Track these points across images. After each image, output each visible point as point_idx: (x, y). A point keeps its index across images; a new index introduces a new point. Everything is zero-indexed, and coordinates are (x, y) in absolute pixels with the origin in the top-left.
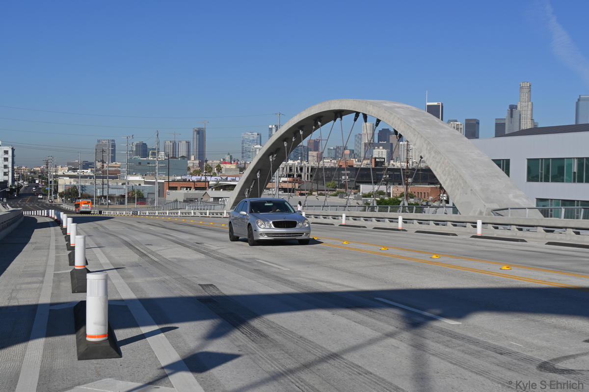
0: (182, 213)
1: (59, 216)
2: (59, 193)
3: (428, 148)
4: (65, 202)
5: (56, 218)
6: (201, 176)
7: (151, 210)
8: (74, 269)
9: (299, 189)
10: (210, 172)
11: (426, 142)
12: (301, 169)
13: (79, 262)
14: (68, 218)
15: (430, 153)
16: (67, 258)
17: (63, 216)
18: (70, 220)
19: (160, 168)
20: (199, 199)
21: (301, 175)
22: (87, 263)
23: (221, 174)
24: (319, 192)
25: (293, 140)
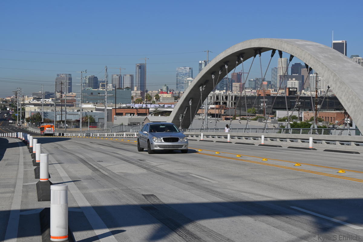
0: (127, 135)
1: (26, 137)
2: (26, 119)
3: (335, 79)
4: (31, 126)
5: (23, 139)
6: (142, 104)
7: (101, 132)
8: (40, 181)
9: (225, 114)
10: (150, 100)
11: (333, 74)
12: (226, 98)
13: (43, 176)
14: (34, 140)
15: (336, 83)
16: (33, 172)
17: (30, 138)
18: (35, 140)
19: (109, 98)
20: (141, 123)
21: (226, 103)
22: (49, 177)
23: (159, 102)
24: (241, 117)
25: (220, 73)
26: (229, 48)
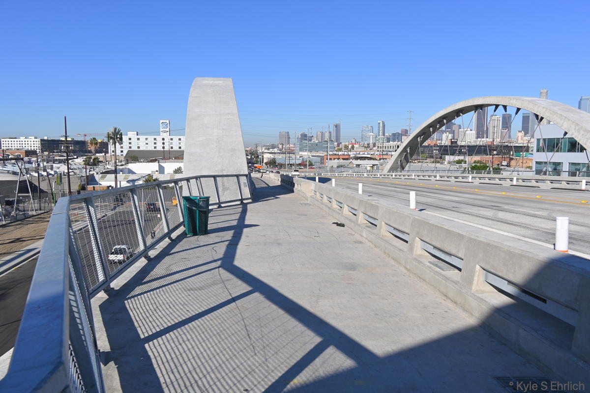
25: (438, 127)
26: (450, 106)
